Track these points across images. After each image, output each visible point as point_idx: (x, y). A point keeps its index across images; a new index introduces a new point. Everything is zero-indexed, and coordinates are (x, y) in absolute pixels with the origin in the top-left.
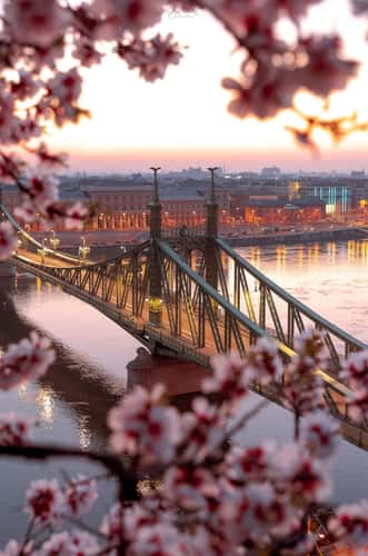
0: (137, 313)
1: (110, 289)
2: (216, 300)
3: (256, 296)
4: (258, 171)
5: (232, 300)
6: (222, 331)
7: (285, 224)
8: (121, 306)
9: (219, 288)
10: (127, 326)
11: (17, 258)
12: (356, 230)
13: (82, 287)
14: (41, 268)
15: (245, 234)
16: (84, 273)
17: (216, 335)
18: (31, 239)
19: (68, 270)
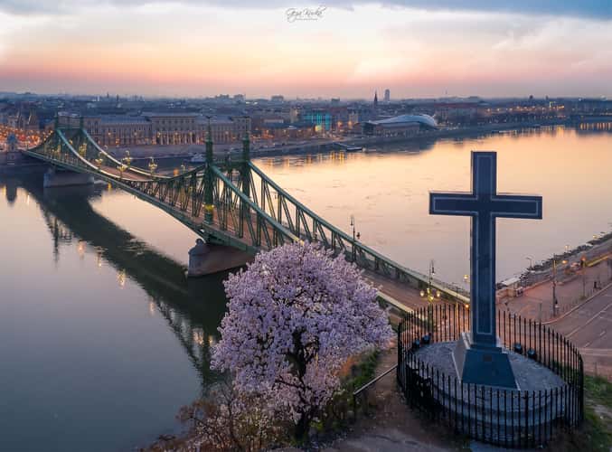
0: (195, 215)
1: (176, 198)
2: (250, 205)
3: (275, 202)
4: (269, 98)
5: (260, 206)
6: (255, 227)
7: (289, 140)
8: (184, 210)
9: (251, 195)
10: (190, 225)
11: (99, 172)
12: (335, 144)
13: (153, 195)
14: (120, 180)
15: (262, 148)
16: (155, 185)
17: (251, 229)
18: (109, 156)
19: (142, 183)
